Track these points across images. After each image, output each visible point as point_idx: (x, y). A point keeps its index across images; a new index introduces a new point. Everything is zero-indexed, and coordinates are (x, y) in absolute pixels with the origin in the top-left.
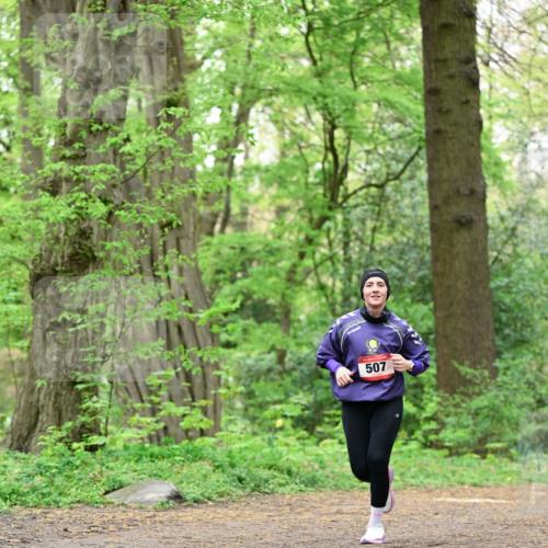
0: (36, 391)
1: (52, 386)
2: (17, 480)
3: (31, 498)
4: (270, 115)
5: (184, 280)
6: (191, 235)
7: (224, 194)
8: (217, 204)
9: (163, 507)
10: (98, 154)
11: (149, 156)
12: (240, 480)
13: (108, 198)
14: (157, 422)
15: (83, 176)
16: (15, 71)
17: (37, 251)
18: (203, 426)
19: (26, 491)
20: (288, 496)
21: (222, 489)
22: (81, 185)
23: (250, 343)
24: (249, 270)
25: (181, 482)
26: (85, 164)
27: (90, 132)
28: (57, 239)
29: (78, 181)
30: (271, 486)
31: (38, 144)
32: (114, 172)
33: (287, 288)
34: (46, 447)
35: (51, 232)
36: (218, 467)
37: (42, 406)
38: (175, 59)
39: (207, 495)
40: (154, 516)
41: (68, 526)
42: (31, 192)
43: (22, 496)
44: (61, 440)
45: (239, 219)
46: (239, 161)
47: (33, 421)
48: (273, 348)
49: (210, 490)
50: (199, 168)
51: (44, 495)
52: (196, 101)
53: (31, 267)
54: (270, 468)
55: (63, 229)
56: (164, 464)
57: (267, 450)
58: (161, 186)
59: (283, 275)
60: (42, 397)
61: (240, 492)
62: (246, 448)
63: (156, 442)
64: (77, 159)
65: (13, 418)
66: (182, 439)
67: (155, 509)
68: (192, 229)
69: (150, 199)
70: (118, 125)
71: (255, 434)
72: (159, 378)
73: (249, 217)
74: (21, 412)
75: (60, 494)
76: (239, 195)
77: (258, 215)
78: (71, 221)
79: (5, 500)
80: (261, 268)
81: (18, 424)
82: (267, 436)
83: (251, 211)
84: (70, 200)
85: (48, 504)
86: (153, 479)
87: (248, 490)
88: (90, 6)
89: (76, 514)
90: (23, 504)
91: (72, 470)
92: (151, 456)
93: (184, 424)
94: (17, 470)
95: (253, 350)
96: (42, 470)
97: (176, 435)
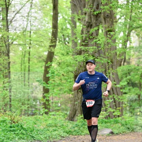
0: (76, 105)
1: (79, 104)
2: (71, 128)
3: (74, 133)
4: (136, 33)
5: (114, 76)
6: (115, 65)
7: (124, 54)
8: (122, 56)
9: (108, 135)
10: (91, 44)
11: (105, 45)
12: (128, 128)
13: (94, 56)
14: (107, 113)
15: (87, 50)
16: (71, 22)
17: (75, 69)
18: (119, 114)
19: (73, 131)
20: (141, 133)
21: (124, 131)
22: (87, 52)
23: (131, 93)
24: (131, 74)
25: (113, 129)
26: (88, 47)
27: (89, 38)
28: (81, 66)
29: (86, 51)
30: (136, 130)
31: (76, 41)
32: (95, 49)
33: (141, 79)
34: (78, 120)
35: (79, 64)
36: (123, 125)
37: (77, 109)
38: (111, 19)
39: (120, 132)
40: (106, 138)
41: (84, 140)
42: (74, 54)
43: (72, 132)
44: (82, 118)
45: (128, 61)
46: (128, 45)
47: (75, 113)
48: (137, 94)
49: (120, 131)
50: (118, 47)
51: (77, 132)
52: (117, 30)
53: (74, 73)
54: (136, 125)
55: (82, 63)
56: (109, 124)
57: (135, 121)
58: (108, 52)
59: (140, 75)
60: (77, 107)
61: (128, 132)
62: (130, 120)
63: (106, 119)
64: (86, 45)
65: (70, 112)
66: (113, 118)
67: (106, 136)
68: (116, 63)
69: (105, 55)
70: (97, 36)
71: (132, 116)
72: (107, 102)
73: (131, 60)
74: (72, 111)
75: (82, 132)
76: (128, 54)
77: (133, 60)
78: (85, 61)
79: (68, 133)
80: (134, 73)
81: (71, 114)
82: (135, 117)
83: (131, 58)
84: (84, 56)
85: (79, 135)
86: (106, 128)
87: (130, 131)
88: (89, 6)
89: (86, 137)
90: (72, 134)
91: (85, 126)
92: (105, 122)
93: (114, 114)
94: (71, 126)
95: (131, 94)
96: (77, 126)
97: (112, 117)
